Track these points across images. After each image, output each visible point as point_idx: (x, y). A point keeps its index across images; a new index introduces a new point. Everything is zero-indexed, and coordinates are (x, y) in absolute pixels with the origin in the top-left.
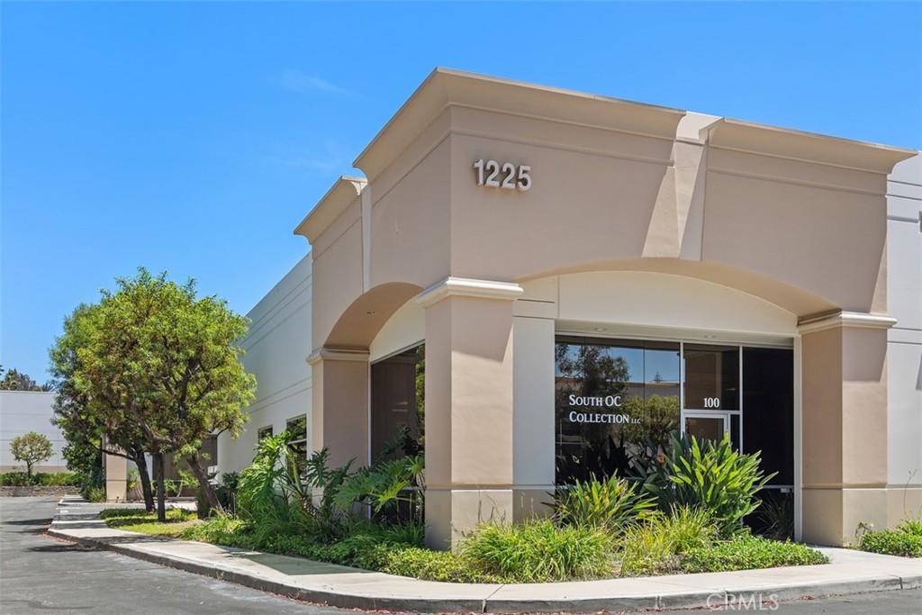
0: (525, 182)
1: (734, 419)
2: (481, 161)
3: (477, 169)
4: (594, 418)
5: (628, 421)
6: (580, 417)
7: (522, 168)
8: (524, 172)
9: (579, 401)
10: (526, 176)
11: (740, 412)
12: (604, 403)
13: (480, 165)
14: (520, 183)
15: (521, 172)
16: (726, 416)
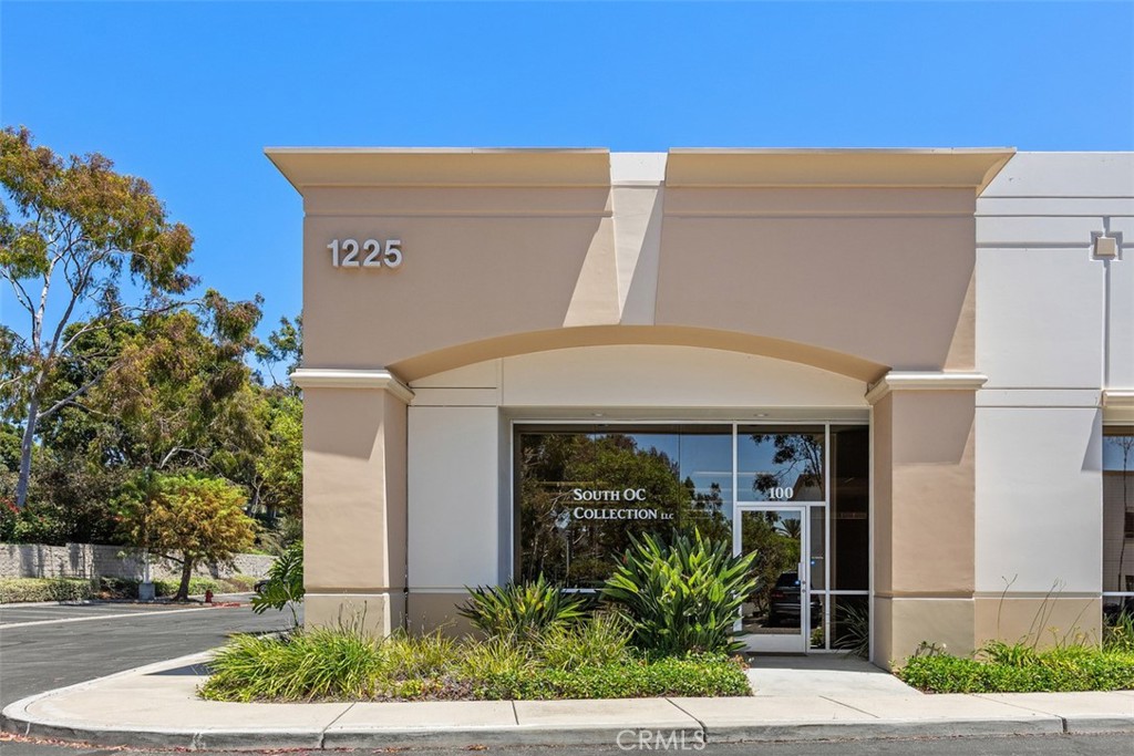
0: (393, 257)
1: (817, 513)
2: (335, 242)
3: (331, 250)
4: (607, 514)
5: (655, 516)
6: (589, 514)
7: (389, 243)
8: (392, 247)
9: (587, 496)
10: (395, 251)
11: (826, 504)
12: (621, 497)
13: (334, 245)
14: (386, 260)
15: (388, 247)
16: (803, 510)
